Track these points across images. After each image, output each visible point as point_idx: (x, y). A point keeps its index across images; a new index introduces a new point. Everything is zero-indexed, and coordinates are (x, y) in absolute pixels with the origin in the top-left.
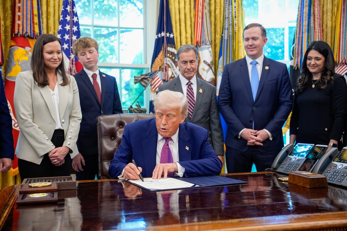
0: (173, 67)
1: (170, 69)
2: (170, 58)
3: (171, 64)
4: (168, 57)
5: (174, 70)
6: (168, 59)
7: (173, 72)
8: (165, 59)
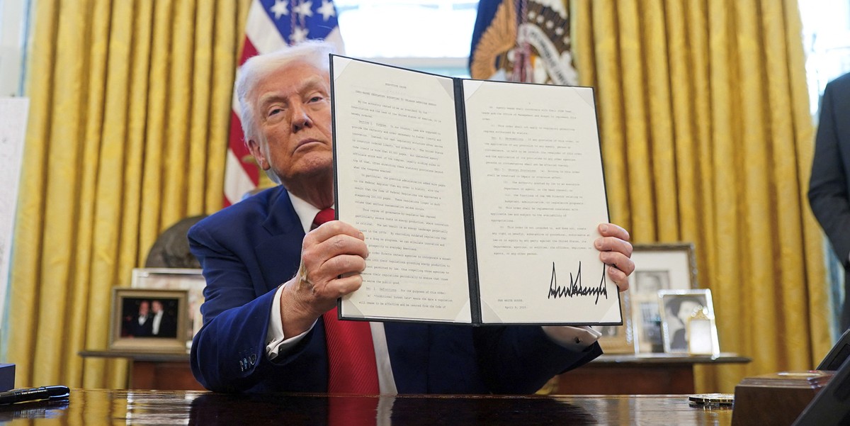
0: (548, 55)
1: (538, 61)
2: (538, 24)
3: (543, 45)
4: (529, 21)
5: (553, 64)
6: (531, 28)
7: (552, 72)
8: (522, 28)
